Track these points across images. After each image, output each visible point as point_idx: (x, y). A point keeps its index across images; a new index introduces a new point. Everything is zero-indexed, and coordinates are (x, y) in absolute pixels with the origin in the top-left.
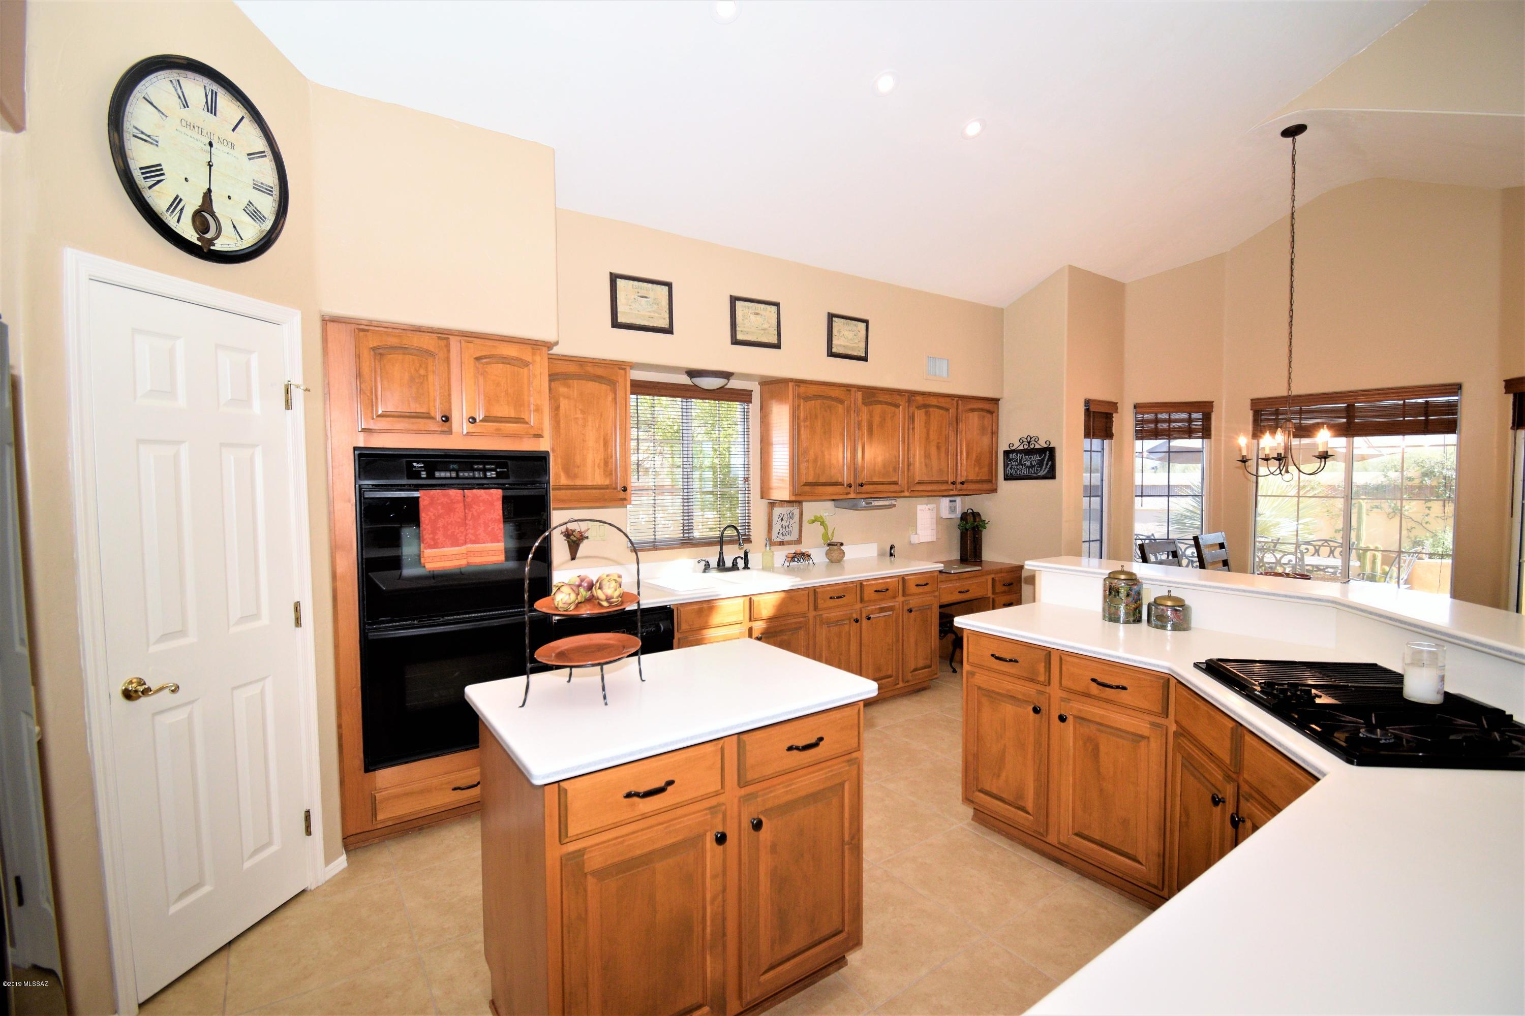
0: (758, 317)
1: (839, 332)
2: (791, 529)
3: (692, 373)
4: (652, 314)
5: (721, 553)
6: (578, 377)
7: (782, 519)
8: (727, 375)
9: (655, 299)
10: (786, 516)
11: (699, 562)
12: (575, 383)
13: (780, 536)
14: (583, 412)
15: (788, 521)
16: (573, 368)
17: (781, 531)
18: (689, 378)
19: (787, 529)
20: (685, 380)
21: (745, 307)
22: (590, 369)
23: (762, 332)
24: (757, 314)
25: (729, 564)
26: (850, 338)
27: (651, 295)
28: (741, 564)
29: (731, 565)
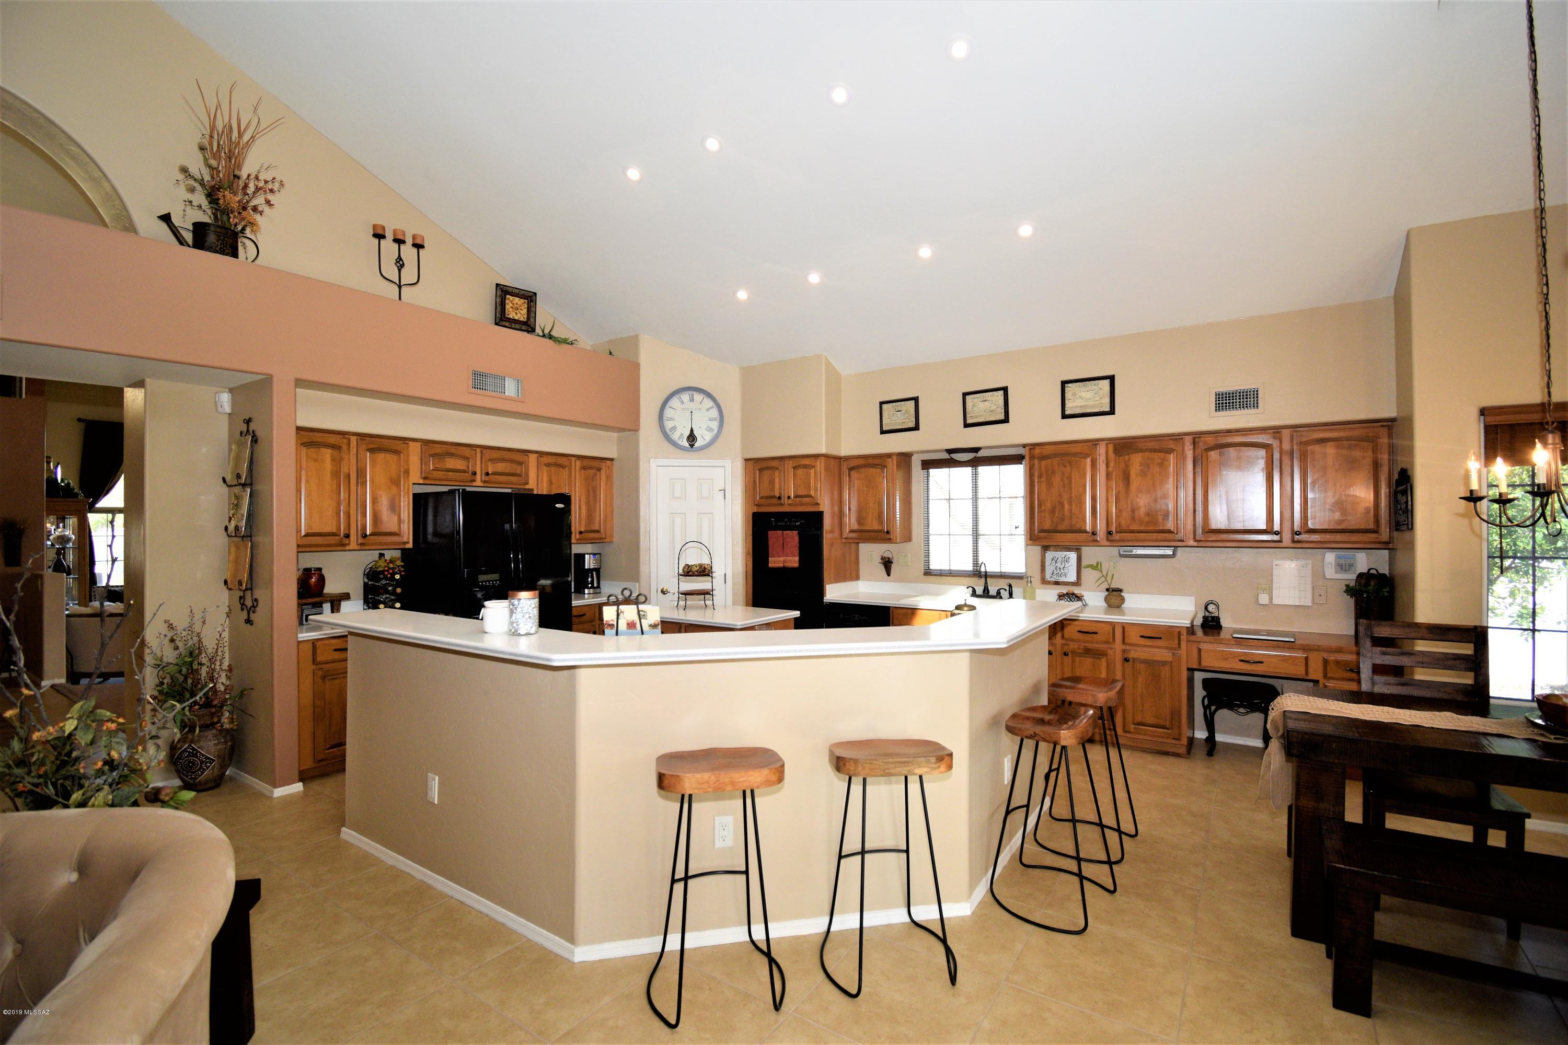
0: (986, 403)
1: (1074, 394)
2: (1066, 571)
3: (950, 451)
4: (904, 421)
5: (986, 583)
6: (865, 466)
7: (1056, 562)
8: (976, 450)
9: (906, 410)
10: (1060, 559)
11: (967, 588)
12: (863, 470)
13: (1055, 577)
14: (867, 487)
15: (1063, 564)
16: (862, 462)
17: (1055, 572)
18: (947, 454)
19: (1062, 571)
20: (946, 456)
21: (974, 398)
22: (871, 461)
23: (990, 413)
24: (985, 401)
25: (993, 591)
26: (1088, 398)
27: (904, 409)
28: (1005, 594)
29: (995, 594)
